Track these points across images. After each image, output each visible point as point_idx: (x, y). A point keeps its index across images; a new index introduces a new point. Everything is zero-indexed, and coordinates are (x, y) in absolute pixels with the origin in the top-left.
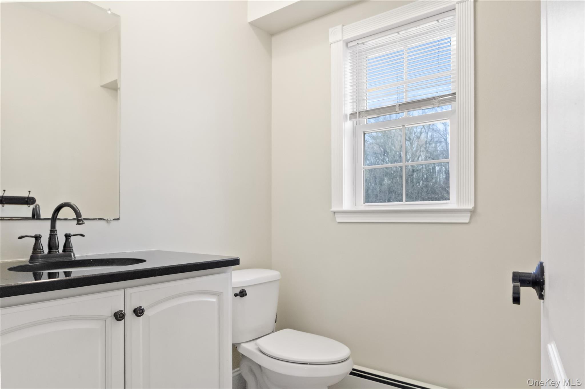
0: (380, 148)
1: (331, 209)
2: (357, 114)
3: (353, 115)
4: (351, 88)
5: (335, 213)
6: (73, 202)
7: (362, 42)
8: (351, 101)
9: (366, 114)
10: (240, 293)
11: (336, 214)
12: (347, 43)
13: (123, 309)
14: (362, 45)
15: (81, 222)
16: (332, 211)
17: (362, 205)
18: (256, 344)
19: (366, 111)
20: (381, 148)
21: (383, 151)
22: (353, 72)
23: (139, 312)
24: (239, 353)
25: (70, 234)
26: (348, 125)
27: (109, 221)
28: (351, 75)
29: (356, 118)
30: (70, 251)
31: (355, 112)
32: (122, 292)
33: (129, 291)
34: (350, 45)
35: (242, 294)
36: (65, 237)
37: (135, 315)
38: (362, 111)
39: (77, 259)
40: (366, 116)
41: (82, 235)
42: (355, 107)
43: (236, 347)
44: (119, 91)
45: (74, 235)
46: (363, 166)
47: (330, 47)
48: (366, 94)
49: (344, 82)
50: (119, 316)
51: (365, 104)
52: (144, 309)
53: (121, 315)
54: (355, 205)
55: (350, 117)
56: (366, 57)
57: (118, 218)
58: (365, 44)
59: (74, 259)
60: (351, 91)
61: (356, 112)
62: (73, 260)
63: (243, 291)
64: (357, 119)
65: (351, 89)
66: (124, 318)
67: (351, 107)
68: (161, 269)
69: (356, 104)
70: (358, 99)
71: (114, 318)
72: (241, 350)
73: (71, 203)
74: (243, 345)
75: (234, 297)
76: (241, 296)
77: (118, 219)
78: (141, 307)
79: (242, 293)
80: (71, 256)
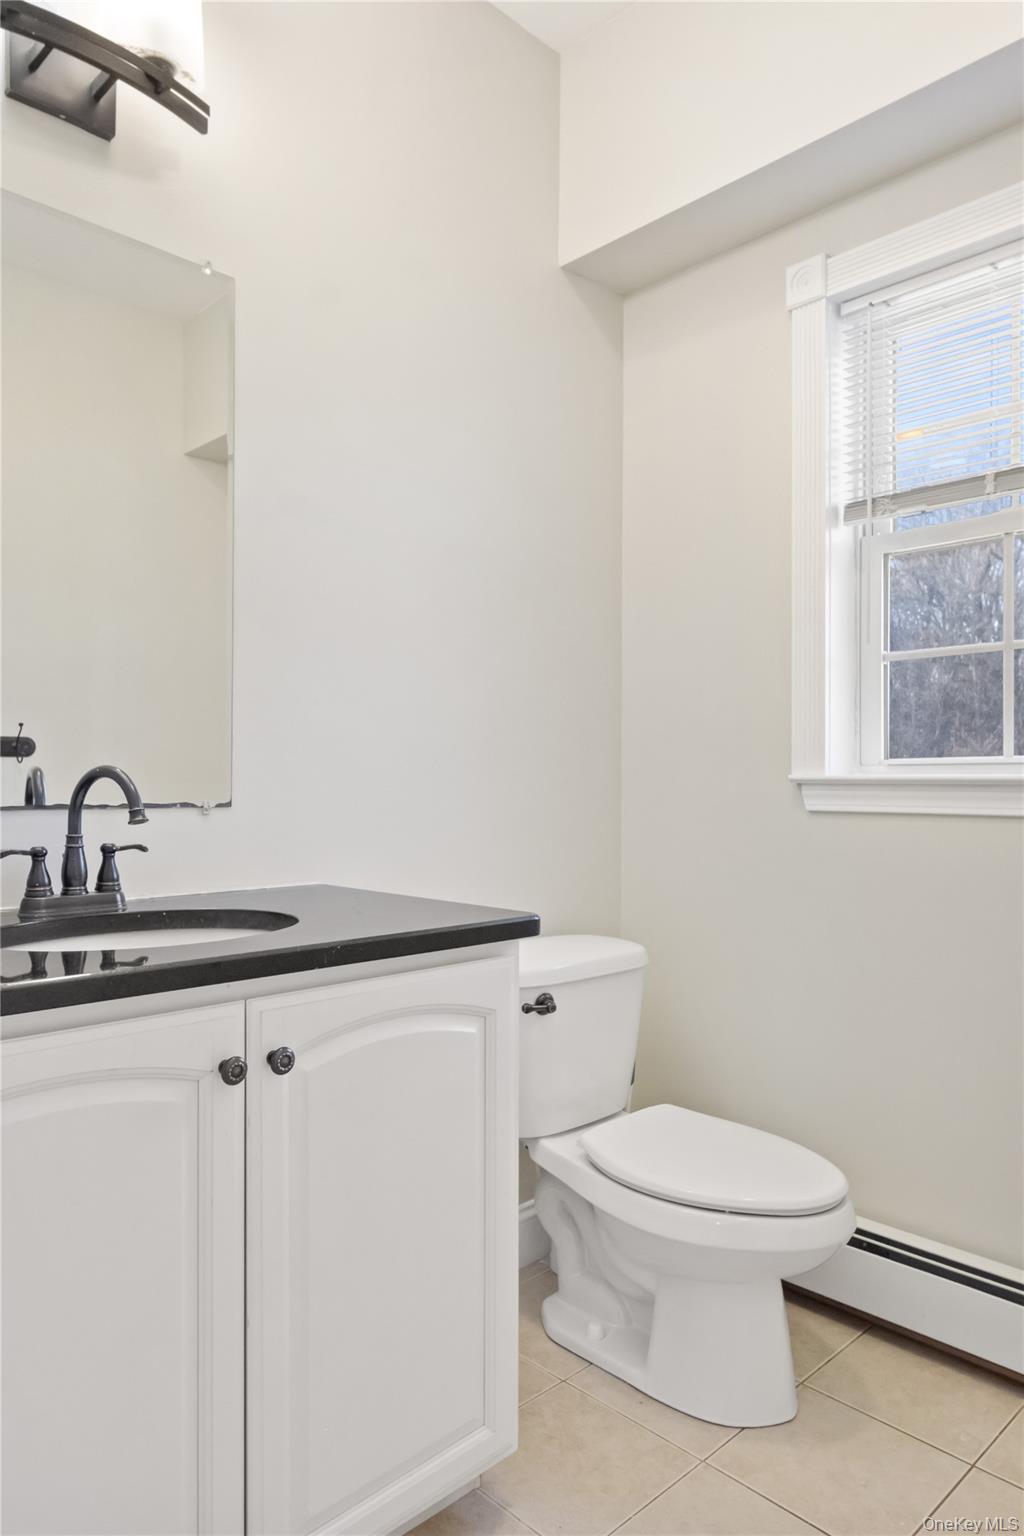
0: (918, 582)
1: (790, 773)
2: (866, 504)
3: (855, 508)
4: (850, 431)
5: (800, 785)
6: (120, 767)
7: (885, 299)
8: (850, 469)
9: (894, 504)
10: (539, 1002)
11: (803, 787)
12: (838, 305)
13: (241, 1055)
14: (883, 308)
15: (140, 818)
16: (792, 781)
17: (880, 764)
18: (580, 1144)
19: (895, 496)
20: (921, 584)
21: (927, 592)
22: (856, 385)
23: (280, 1062)
24: (533, 1163)
25: (113, 845)
26: (841, 536)
27: (206, 810)
28: (851, 394)
29: (864, 516)
30: (115, 890)
31: (861, 500)
32: (237, 1009)
33: (256, 1005)
34: (846, 309)
35: (544, 1005)
36: (101, 854)
37: (270, 1068)
38: (883, 497)
39: (130, 909)
40: (892, 511)
41: (142, 849)
42: (861, 484)
43: (527, 1147)
44: (230, 465)
45: (123, 848)
46: (883, 652)
47: (790, 319)
48: (894, 449)
49: (830, 415)
50: (232, 1072)
51: (891, 475)
52: (292, 1053)
53: (238, 1070)
54: (861, 763)
55: (845, 515)
56: (894, 342)
57: (228, 801)
58: (892, 304)
59: (124, 910)
60: (850, 440)
61: (865, 501)
62: (120, 912)
63: (546, 999)
64: (867, 521)
65: (849, 436)
66: (244, 1077)
67: (850, 487)
68: (336, 947)
69: (864, 476)
70: (867, 464)
71: (220, 1075)
72: (539, 1158)
73: (115, 768)
74: (544, 1143)
75: (523, 1013)
76: (541, 1012)
77: (229, 804)
78: (285, 1049)
79: (542, 1004)
80: (115, 901)
